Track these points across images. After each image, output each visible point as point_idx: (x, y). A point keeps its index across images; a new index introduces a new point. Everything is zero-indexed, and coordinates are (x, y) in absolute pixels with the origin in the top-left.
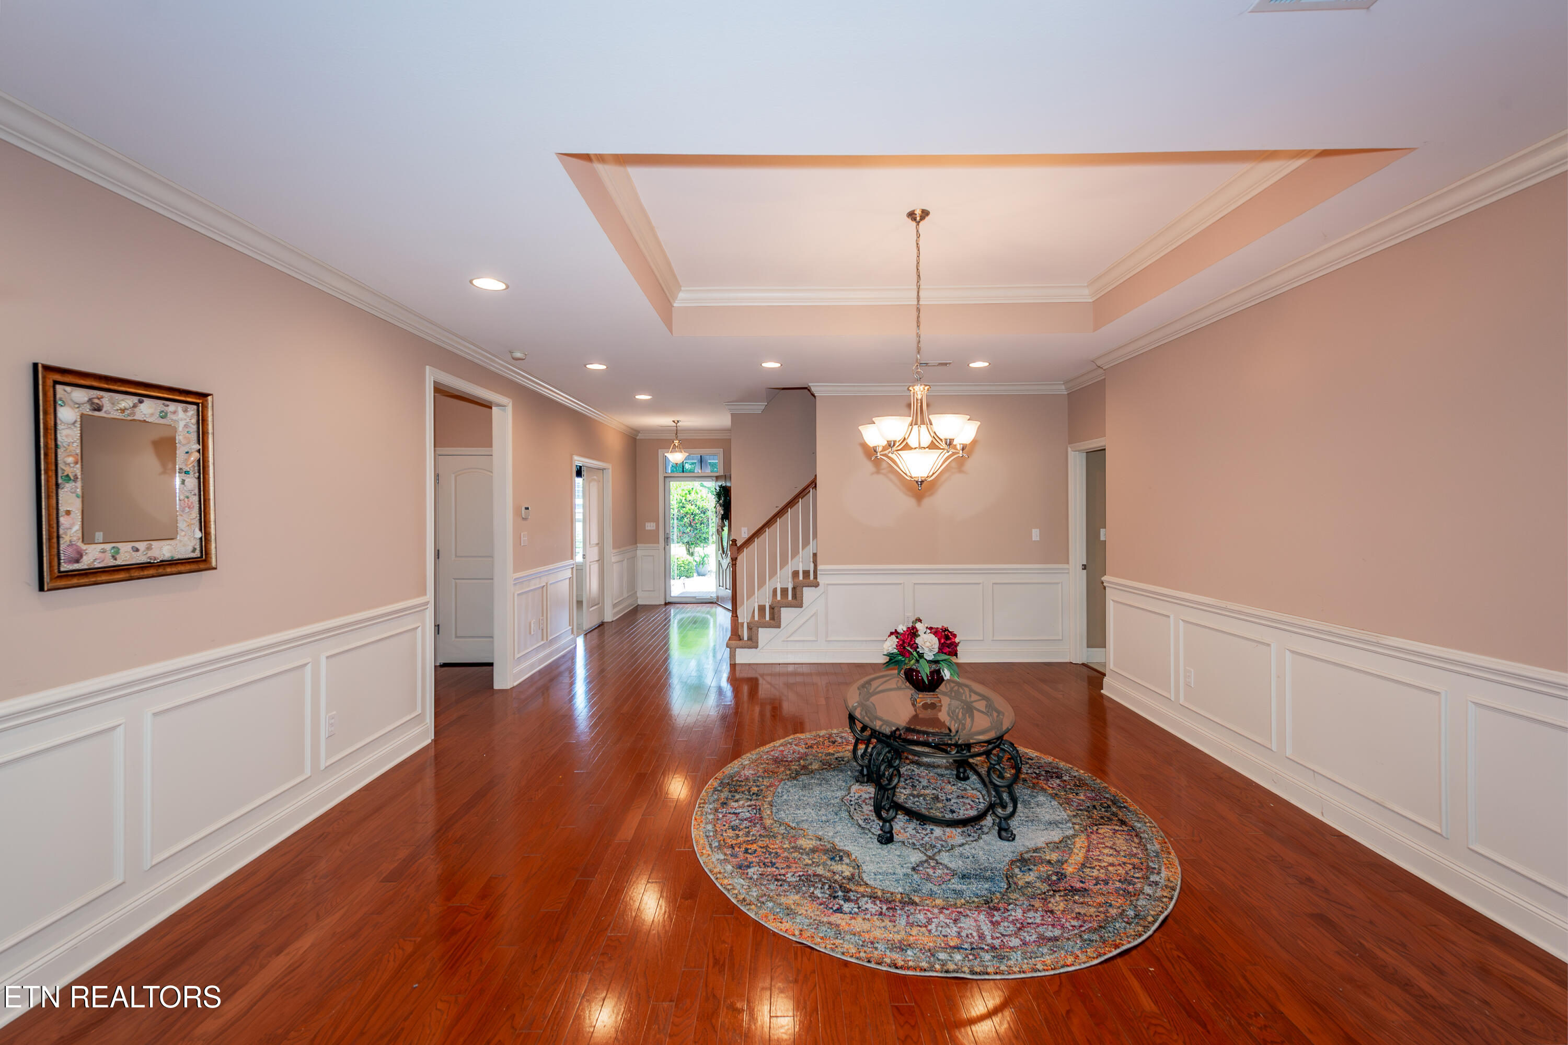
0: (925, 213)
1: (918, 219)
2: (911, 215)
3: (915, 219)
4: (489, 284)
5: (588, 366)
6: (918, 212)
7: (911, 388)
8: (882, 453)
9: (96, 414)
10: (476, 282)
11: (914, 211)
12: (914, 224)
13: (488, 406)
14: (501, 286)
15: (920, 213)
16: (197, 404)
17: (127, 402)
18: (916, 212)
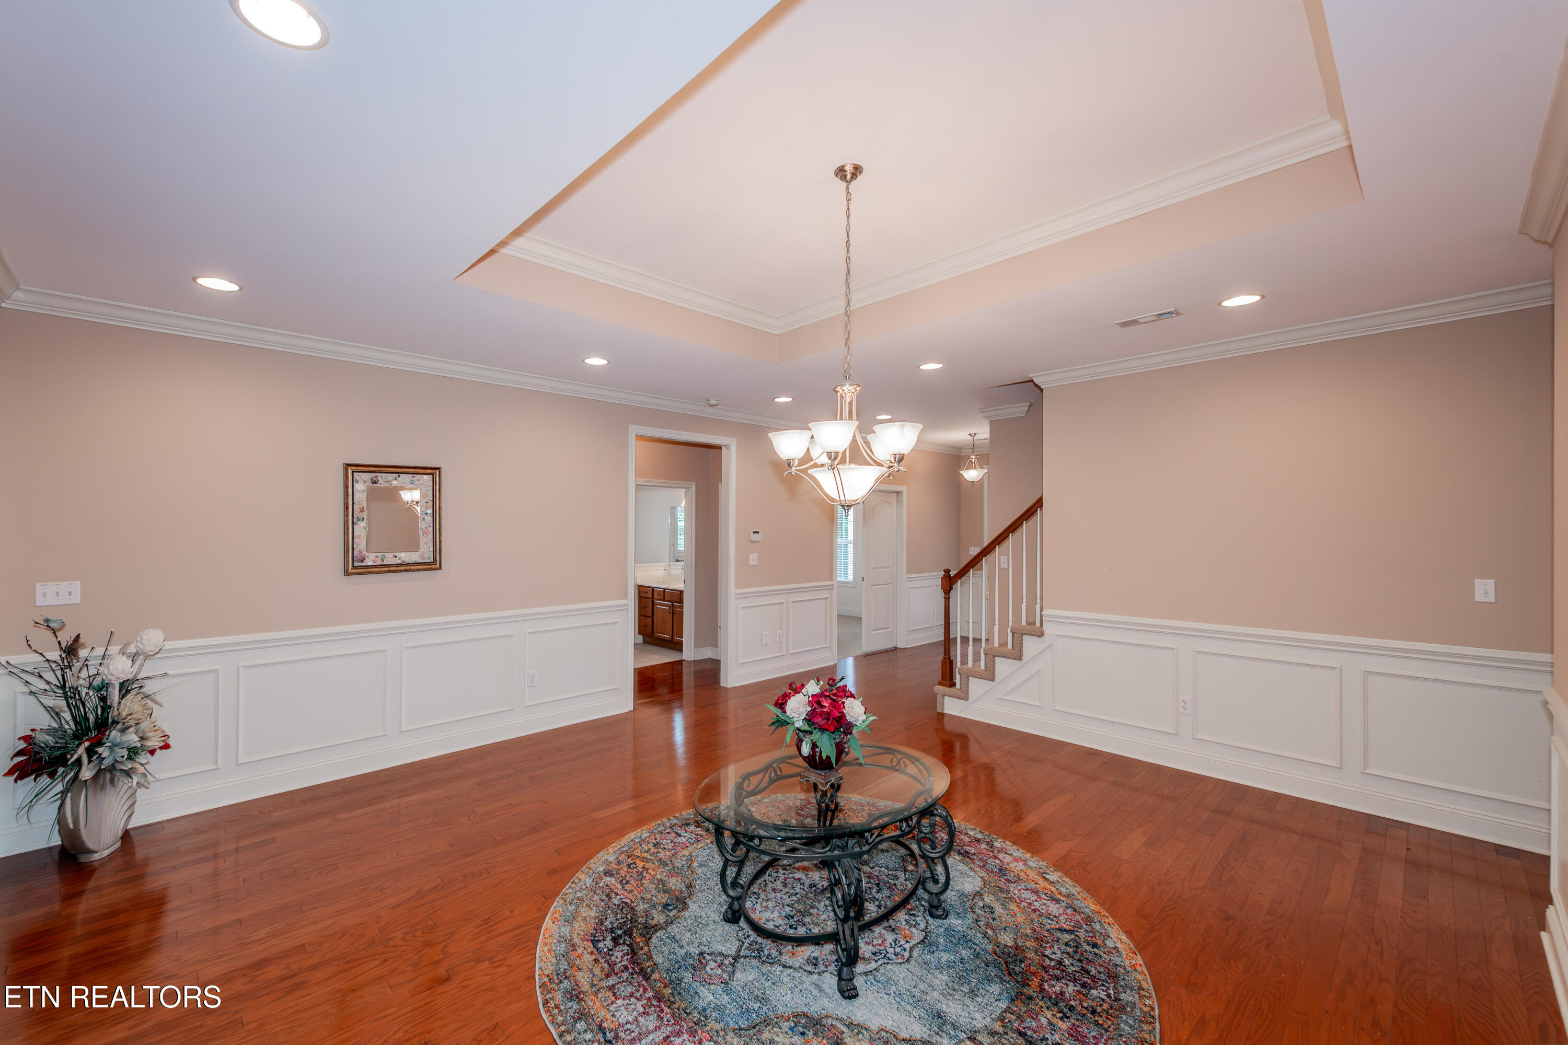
0: (857, 170)
1: (849, 177)
2: (841, 172)
3: (844, 178)
4: (596, 361)
5: (776, 400)
6: (849, 169)
7: (838, 389)
8: (797, 468)
9: (375, 485)
10: (586, 361)
11: (843, 166)
12: (844, 184)
13: (719, 448)
14: (604, 362)
15: (851, 168)
16: (433, 474)
17: (391, 477)
18: (845, 168)
